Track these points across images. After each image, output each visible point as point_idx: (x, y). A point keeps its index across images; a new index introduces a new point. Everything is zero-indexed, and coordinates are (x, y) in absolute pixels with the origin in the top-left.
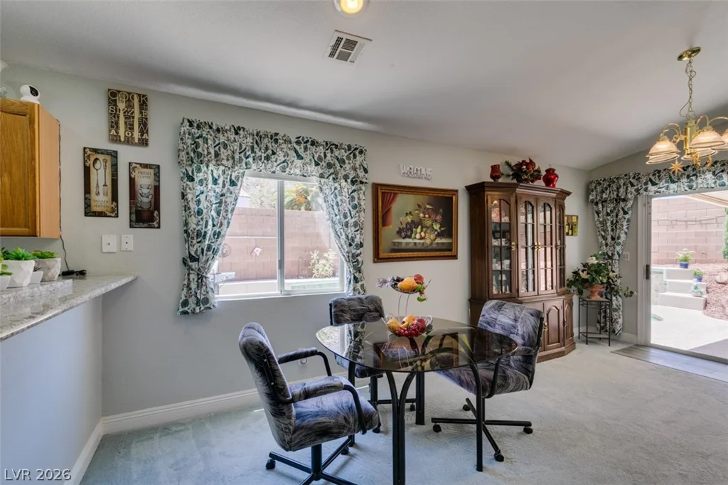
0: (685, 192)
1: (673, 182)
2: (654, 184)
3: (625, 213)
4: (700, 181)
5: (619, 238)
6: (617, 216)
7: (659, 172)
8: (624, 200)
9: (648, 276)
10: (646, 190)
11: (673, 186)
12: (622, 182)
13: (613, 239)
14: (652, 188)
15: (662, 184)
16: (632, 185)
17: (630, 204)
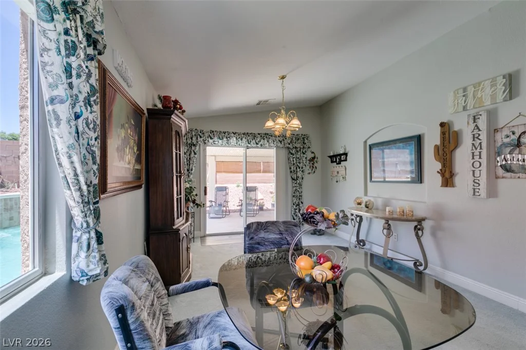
0: (225, 146)
1: (220, 139)
2: (211, 138)
3: (195, 154)
4: (231, 141)
5: (192, 170)
6: (190, 155)
7: (213, 132)
8: (194, 145)
9: (205, 194)
10: (208, 141)
11: (220, 141)
12: (194, 133)
13: (188, 170)
14: (211, 141)
15: (216, 139)
16: (201, 137)
17: (198, 147)
